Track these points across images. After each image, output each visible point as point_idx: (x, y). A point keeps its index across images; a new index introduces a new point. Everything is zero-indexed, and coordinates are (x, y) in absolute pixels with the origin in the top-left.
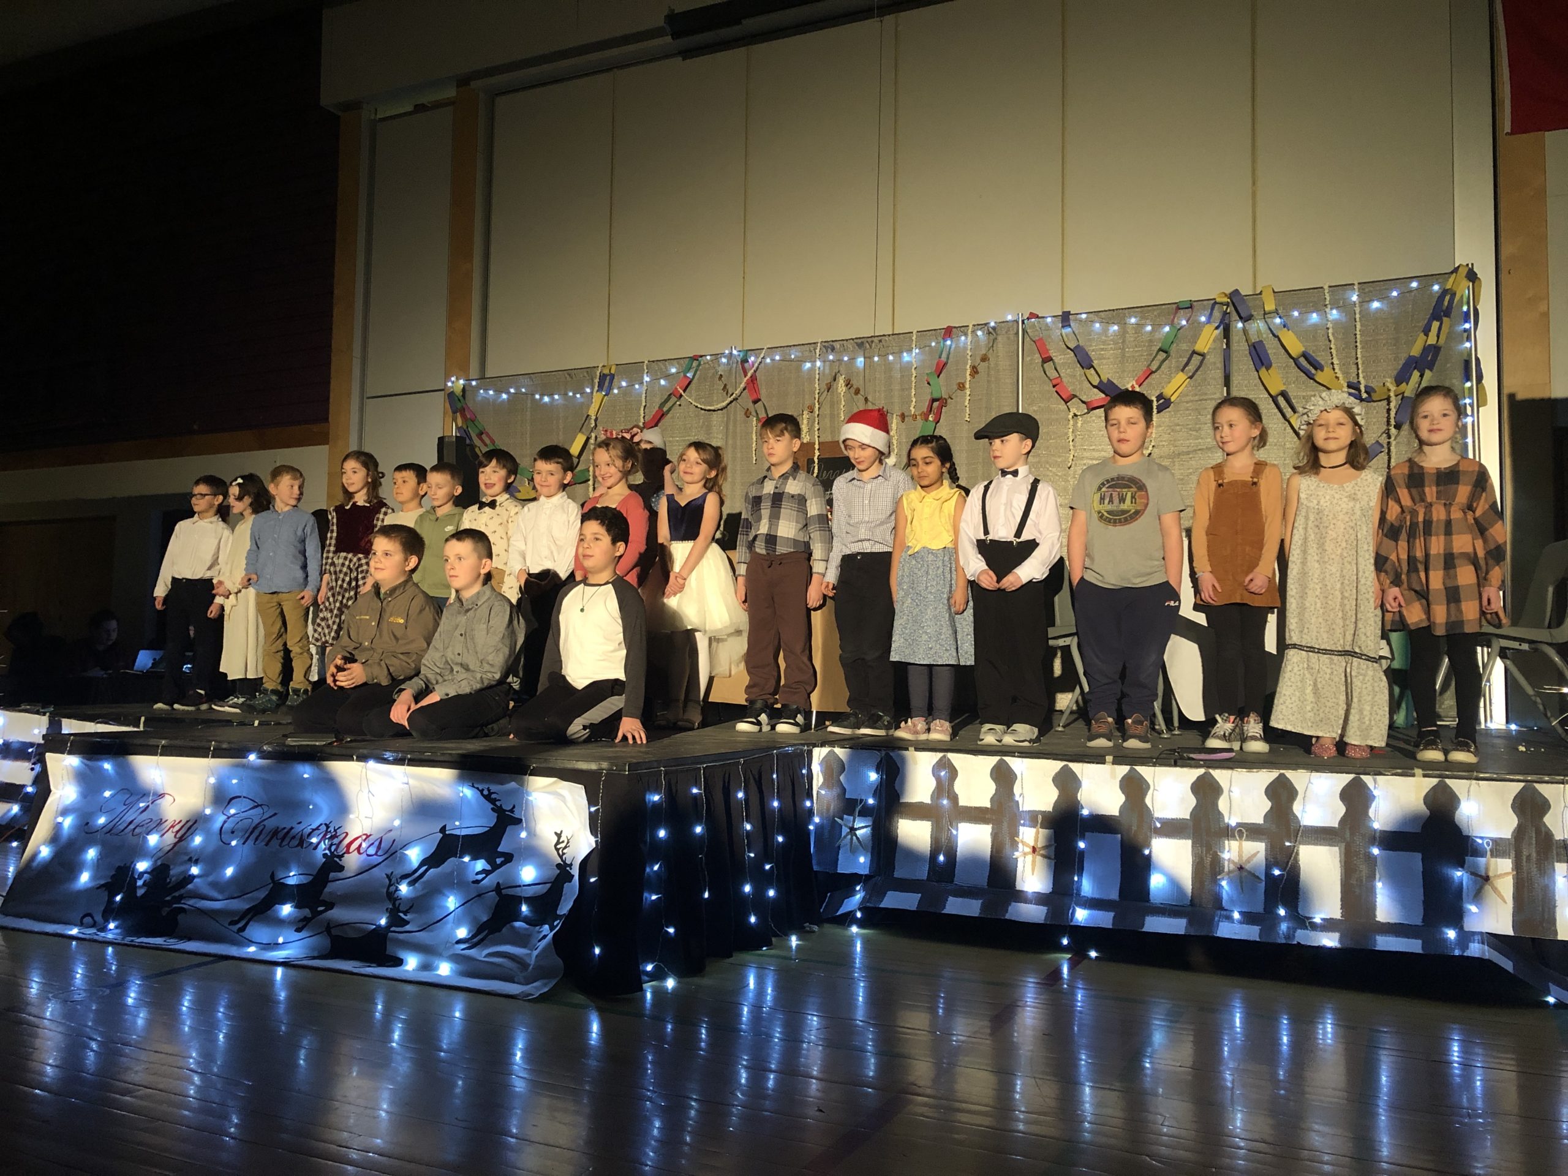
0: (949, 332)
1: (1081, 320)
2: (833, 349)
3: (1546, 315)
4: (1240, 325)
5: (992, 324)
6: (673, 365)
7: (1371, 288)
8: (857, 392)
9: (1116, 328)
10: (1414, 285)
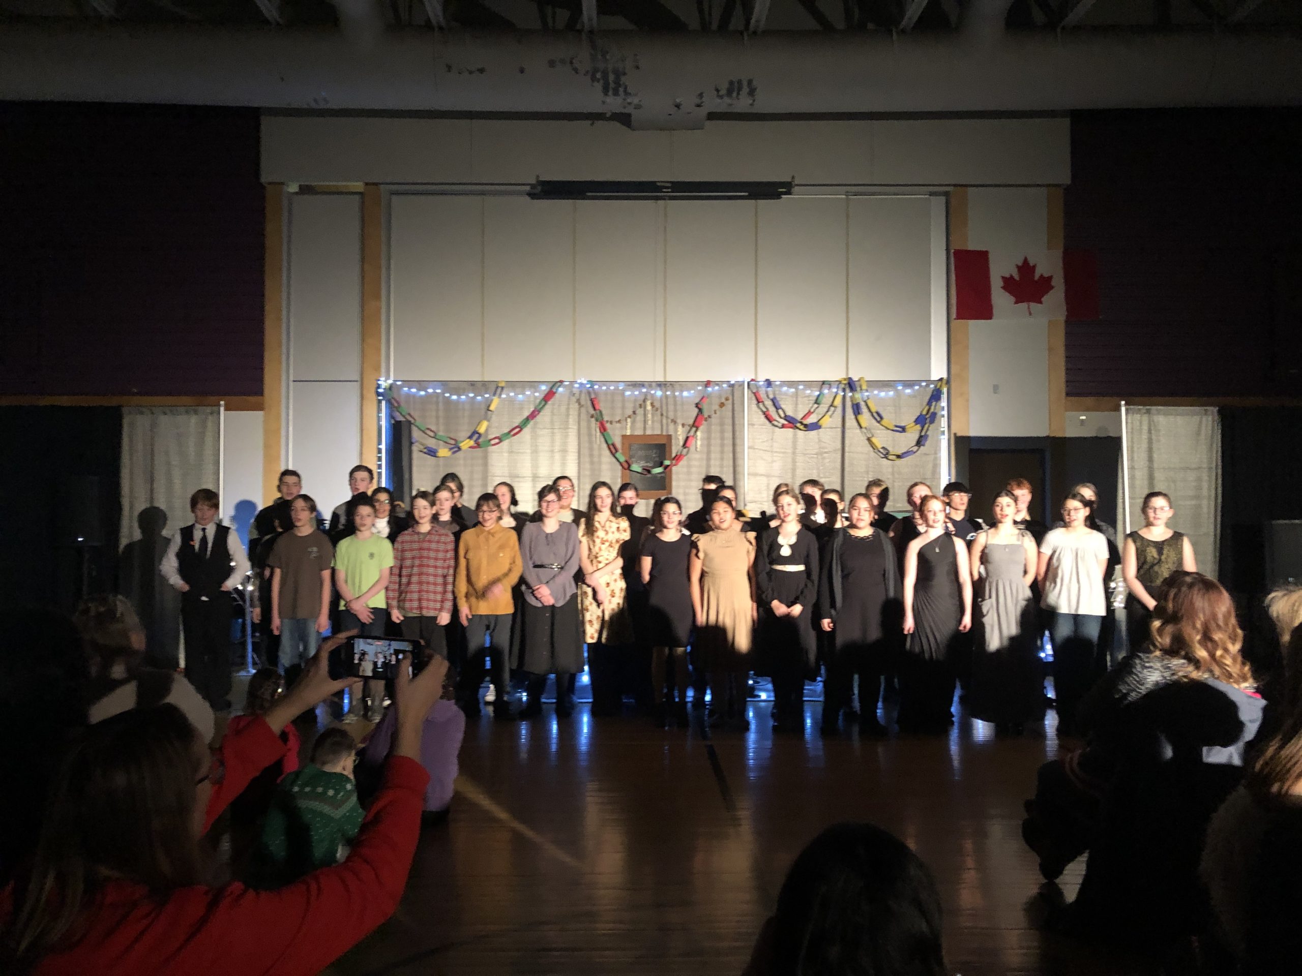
0: (708, 384)
1: (776, 385)
2: (643, 386)
3: (967, 401)
4: (850, 394)
5: (732, 382)
6: (544, 385)
7: (909, 384)
8: (657, 410)
9: (793, 390)
10: (924, 384)
